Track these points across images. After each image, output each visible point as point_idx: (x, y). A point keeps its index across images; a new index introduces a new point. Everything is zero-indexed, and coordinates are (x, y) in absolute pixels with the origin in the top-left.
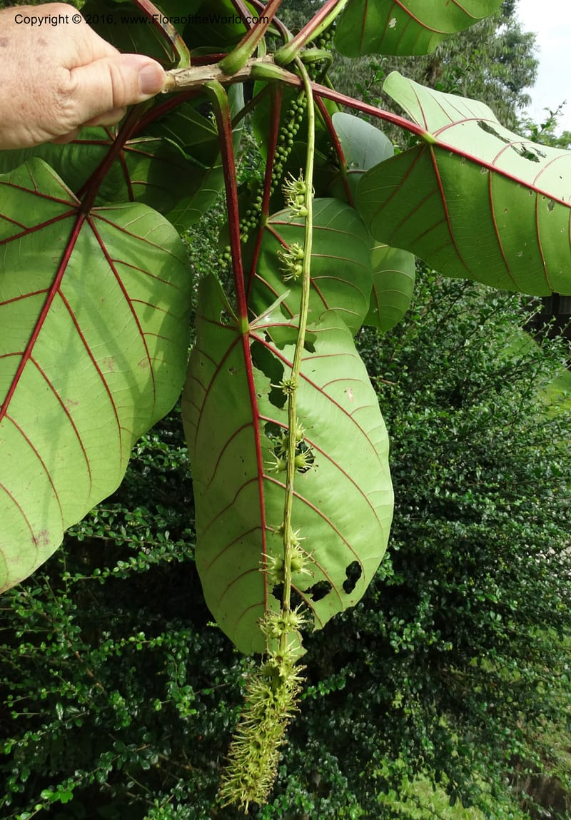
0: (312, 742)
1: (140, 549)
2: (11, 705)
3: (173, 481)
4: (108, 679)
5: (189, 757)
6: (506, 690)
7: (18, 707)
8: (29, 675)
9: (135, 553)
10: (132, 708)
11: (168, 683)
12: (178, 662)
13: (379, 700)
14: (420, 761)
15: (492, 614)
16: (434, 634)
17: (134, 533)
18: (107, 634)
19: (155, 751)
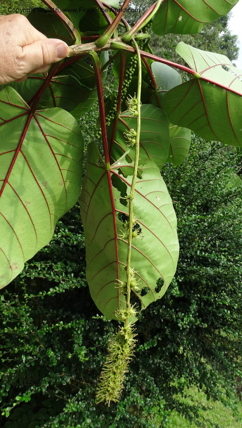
0: (141, 371)
1: (60, 283)
2: (1, 356)
3: (75, 249)
4: (46, 342)
5: (83, 377)
6: (232, 345)
7: (4, 357)
8: (9, 341)
9: (57, 284)
10: (57, 356)
11: (74, 345)
12: (79, 334)
13: (173, 351)
14: (192, 379)
15: (226, 311)
16: (198, 320)
17: (57, 275)
18: (45, 322)
19: (69, 376)
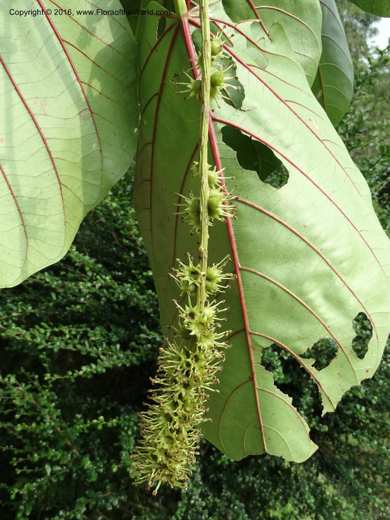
0: (225, 492)
1: (99, 358)
2: (15, 464)
3: (123, 308)
4: (82, 446)
5: (140, 499)
6: (367, 460)
7: (20, 466)
8: (28, 443)
9: (94, 360)
10: (99, 467)
11: (122, 452)
12: (129, 436)
13: (273, 465)
14: (304, 508)
15: (358, 406)
16: (314, 419)
17: (95, 346)
18: (79, 416)
19: (116, 497)
